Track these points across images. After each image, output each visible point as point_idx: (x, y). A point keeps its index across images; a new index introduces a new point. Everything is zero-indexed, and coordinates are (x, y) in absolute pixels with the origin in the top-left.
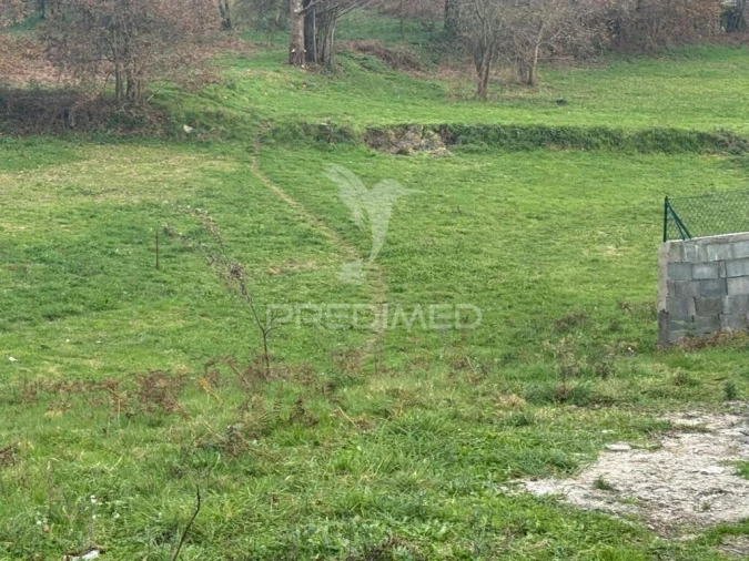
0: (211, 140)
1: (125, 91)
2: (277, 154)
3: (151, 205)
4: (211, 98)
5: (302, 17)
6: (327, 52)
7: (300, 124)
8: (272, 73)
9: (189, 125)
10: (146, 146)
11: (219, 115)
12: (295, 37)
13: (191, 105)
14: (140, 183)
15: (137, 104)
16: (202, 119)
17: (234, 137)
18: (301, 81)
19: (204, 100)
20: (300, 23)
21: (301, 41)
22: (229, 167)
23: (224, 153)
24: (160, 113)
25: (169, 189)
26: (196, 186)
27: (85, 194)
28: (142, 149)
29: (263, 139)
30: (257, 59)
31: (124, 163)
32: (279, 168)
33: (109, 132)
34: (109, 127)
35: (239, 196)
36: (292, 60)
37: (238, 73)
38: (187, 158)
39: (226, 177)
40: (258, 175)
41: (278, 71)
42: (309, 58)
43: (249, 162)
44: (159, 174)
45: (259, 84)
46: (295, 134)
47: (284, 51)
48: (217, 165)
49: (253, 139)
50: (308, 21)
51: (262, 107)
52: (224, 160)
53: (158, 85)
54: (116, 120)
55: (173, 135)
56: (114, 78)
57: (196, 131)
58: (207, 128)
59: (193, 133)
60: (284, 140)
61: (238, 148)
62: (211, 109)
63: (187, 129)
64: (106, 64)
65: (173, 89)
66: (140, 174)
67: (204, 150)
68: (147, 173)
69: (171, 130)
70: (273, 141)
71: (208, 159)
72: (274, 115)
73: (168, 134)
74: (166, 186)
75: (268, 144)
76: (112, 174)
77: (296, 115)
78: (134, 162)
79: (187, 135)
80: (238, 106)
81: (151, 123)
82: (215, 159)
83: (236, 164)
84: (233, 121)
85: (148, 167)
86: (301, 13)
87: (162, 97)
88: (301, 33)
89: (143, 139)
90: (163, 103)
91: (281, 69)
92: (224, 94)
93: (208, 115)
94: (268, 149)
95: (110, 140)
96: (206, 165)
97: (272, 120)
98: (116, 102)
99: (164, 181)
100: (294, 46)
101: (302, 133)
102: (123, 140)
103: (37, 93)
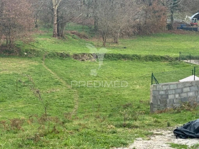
0: (32, 57)
1: (9, 44)
2: (50, 61)
3: (15, 74)
4: (32, 45)
5: (57, 24)
6: (63, 34)
7: (56, 53)
8: (48, 39)
9: (26, 53)
10: (14, 58)
11: (34, 50)
12: (55, 30)
13: (27, 47)
14: (13, 68)
15: (12, 47)
16: (30, 51)
17: (38, 56)
18: (56, 41)
19: (30, 46)
20: (56, 26)
21: (56, 31)
22: (37, 64)
23: (35, 60)
24: (18, 49)
25: (20, 70)
26: (28, 69)
28: (13, 59)
29: (46, 57)
30: (45, 35)
31: (9, 63)
32: (50, 64)
33: (4, 54)
34: (4, 53)
35: (39, 72)
36: (54, 36)
37: (40, 39)
38: (25, 61)
39: (36, 66)
40: (45, 66)
41: (50, 39)
42: (58, 35)
43: (42, 63)
44: (18, 66)
45: (45, 42)
46: (54, 55)
47: (52, 33)
48: (34, 63)
49: (43, 57)
50: (58, 25)
51: (46, 48)
52: (35, 62)
53: (17, 42)
54: (6, 51)
55: (22, 55)
56: (6, 40)
57: (28, 54)
58: (31, 53)
59: (27, 55)
60: (52, 57)
61: (39, 59)
62: (32, 48)
63: (25, 54)
64: (4, 36)
65: (22, 43)
66: (12, 66)
67: (30, 59)
68: (14, 65)
69: (21, 54)
70: (49, 57)
71: (31, 62)
72: (49, 50)
73: (20, 55)
74: (20, 69)
75: (47, 58)
76: (5, 66)
77: (55, 50)
78: (11, 62)
79: (25, 55)
80: (39, 48)
81: (16, 52)
82: (33, 62)
83: (38, 63)
84: (38, 52)
85: (15, 64)
86: (56, 23)
87: (19, 45)
88: (56, 29)
89: (14, 56)
90: (19, 47)
91: (51, 38)
92: (36, 45)
93: (31, 50)
94: (47, 59)
95: (5, 56)
96: (30, 63)
97: (48, 52)
98: (6, 46)
99: (19, 68)
100: (54, 32)
101: (56, 55)
102: (8, 56)
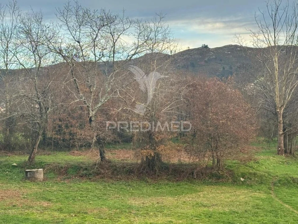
0: (253, 184)
1: (216, 164)
2: (282, 190)
3: (234, 212)
4: (250, 167)
5: (283, 136)
6: (293, 150)
7: (291, 178)
8: (272, 158)
9: (243, 178)
10: (225, 186)
11: (255, 174)
12: (280, 143)
13: (242, 170)
14: (227, 202)
15: (221, 169)
16: (248, 175)
17: (262, 183)
18: (284, 161)
19: (247, 168)
20: (282, 138)
21: (282, 145)
22: (263, 196)
23: (259, 190)
24: (230, 173)
25: (240, 205)
26: (251, 204)
27: (205, 206)
28: (224, 188)
29: (274, 184)
31: (218, 193)
32: (285, 196)
33: (210, 181)
34: (210, 178)
35: (272, 209)
36: (279, 153)
37: (261, 158)
38: (243, 191)
39: (262, 200)
40: (277, 199)
41: (274, 157)
42: (286, 152)
43: (271, 194)
44: (233, 198)
45: (268, 162)
46: (289, 182)
47: (275, 149)
48: (257, 194)
49: (270, 184)
50: (285, 137)
51: (272, 171)
52: (260, 193)
53: (229, 161)
54: (212, 176)
55: (236, 181)
56: (212, 159)
57: (246, 180)
58: (251, 179)
59: (244, 181)
60: (284, 184)
61: (264, 187)
62: (251, 171)
63: (242, 179)
64: (209, 153)
65: (235, 163)
66: (225, 198)
67: (250, 188)
68: (228, 198)
69: (235, 180)
70: (279, 185)
71: (252, 192)
72: (278, 174)
73: (234, 181)
74: (238, 203)
75: (277, 186)
76: (214, 198)
77: (287, 174)
78: (222, 193)
79: (242, 182)
80: (262, 170)
81: (227, 177)
82: (256, 192)
83: (265, 194)
84: (261, 176)
85: (228, 195)
86: (283, 134)
87: (230, 166)
88: (283, 142)
89: (224, 184)
90: (231, 169)
91: (275, 156)
92: (255, 166)
93: (250, 174)
94: (278, 188)
95: (211, 184)
96: (252, 194)
97: (277, 176)
98: (212, 168)
99: (237, 202)
100: (280, 147)
101: (291, 182)
102: (216, 184)
103: (181, 165)
